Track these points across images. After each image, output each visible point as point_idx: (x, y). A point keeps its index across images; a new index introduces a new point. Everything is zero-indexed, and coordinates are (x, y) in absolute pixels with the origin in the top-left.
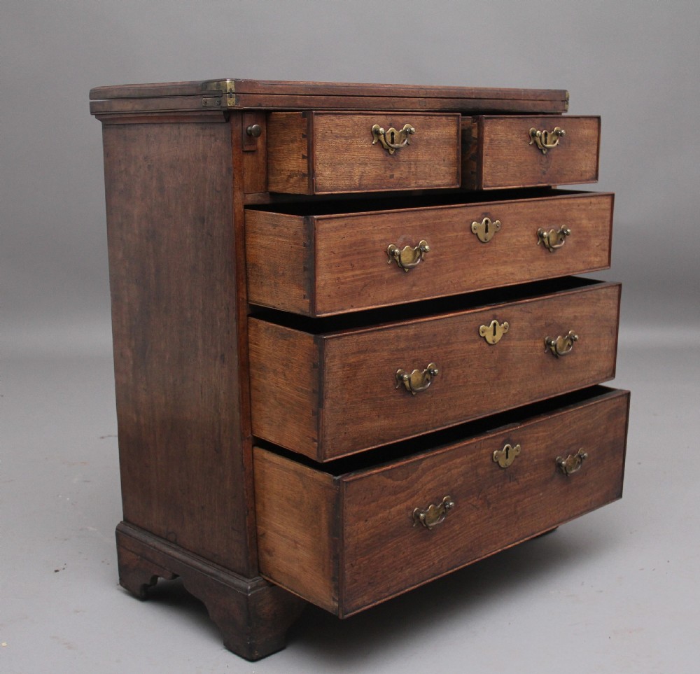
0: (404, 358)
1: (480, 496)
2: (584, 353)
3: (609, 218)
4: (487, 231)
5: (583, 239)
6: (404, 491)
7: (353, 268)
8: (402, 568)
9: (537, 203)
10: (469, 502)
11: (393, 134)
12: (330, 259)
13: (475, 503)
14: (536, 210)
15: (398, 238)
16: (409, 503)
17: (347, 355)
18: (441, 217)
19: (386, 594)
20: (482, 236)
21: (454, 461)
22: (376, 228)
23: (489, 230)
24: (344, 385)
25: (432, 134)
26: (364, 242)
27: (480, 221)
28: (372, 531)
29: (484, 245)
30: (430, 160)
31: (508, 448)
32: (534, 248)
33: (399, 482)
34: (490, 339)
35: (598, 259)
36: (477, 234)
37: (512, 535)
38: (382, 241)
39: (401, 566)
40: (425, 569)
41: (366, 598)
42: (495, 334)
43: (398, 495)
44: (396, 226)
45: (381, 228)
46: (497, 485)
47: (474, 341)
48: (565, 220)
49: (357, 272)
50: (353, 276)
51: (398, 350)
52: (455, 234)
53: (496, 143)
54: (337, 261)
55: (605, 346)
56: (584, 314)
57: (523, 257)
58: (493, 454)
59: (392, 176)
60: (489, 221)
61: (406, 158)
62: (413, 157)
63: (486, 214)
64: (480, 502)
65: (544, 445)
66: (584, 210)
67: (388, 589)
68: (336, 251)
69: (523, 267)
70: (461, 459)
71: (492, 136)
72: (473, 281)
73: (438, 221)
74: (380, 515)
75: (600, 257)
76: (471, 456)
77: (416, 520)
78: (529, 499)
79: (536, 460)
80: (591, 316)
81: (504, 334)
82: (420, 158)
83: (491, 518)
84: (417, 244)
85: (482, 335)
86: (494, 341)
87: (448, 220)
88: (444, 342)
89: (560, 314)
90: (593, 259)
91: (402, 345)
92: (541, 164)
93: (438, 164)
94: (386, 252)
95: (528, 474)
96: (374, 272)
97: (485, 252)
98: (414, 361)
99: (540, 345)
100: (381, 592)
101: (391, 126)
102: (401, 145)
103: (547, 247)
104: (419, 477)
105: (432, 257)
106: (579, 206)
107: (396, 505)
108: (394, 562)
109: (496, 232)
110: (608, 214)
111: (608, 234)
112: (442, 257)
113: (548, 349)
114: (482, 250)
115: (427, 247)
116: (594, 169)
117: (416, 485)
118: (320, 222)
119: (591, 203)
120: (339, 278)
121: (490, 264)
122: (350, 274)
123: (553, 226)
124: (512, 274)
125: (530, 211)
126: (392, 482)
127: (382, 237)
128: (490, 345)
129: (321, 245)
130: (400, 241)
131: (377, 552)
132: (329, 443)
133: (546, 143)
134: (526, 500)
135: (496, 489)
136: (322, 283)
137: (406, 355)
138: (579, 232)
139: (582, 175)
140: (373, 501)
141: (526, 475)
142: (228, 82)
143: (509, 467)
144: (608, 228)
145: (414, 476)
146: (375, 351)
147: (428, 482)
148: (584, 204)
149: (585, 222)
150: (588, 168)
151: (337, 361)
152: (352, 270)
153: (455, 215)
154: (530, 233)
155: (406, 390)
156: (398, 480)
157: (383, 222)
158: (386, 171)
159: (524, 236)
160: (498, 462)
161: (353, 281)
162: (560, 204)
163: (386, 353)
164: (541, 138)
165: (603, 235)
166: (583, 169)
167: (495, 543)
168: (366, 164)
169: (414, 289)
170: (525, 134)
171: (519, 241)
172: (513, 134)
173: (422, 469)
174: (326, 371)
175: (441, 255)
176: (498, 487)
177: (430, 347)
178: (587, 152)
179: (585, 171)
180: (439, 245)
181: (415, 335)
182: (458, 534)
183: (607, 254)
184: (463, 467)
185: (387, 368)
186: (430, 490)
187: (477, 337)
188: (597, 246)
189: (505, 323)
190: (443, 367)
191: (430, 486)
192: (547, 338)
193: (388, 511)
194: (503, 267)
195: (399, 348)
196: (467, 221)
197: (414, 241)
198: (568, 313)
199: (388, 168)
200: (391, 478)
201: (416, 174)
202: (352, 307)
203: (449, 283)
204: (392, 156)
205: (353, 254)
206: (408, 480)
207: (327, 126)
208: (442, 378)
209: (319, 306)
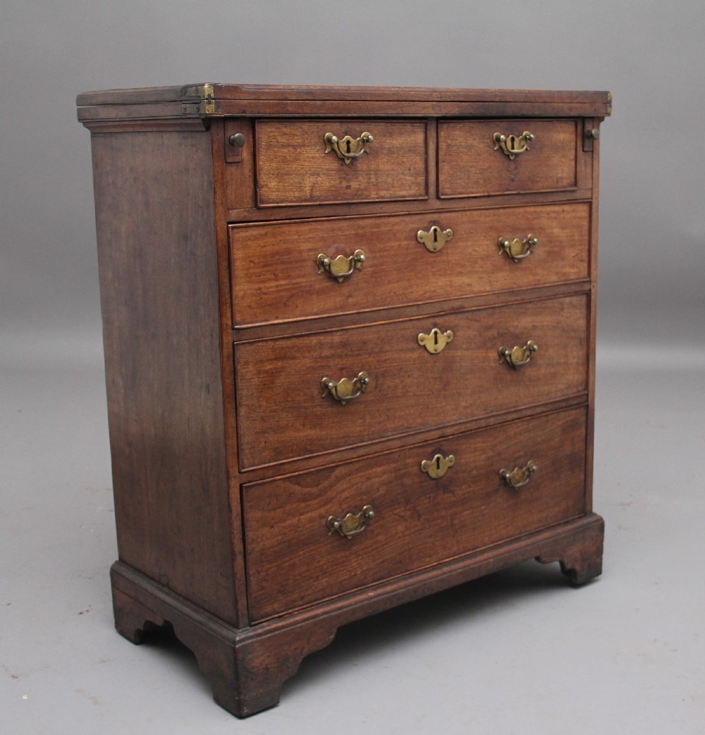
0: (329, 366)
1: (408, 507)
2: (548, 365)
3: (586, 228)
4: (436, 240)
5: (555, 249)
6: (315, 499)
7: (276, 278)
8: (318, 577)
9: (496, 211)
10: (395, 512)
11: (348, 142)
12: (249, 268)
13: (402, 514)
14: (495, 218)
15: (329, 247)
16: (322, 510)
17: (262, 361)
18: (378, 226)
19: (301, 603)
20: (430, 245)
21: (374, 470)
22: (302, 237)
23: (438, 239)
24: (260, 392)
25: (395, 142)
26: (288, 252)
27: (427, 229)
28: (280, 537)
29: (433, 255)
30: (393, 170)
31: (438, 459)
32: (495, 259)
33: (309, 489)
34: (431, 347)
35: (575, 270)
36: (424, 243)
37: (449, 549)
38: (310, 250)
39: (317, 574)
40: (346, 580)
41: (276, 606)
42: (436, 342)
43: (308, 503)
44: (326, 235)
45: (308, 236)
46: (428, 496)
47: (412, 350)
48: (532, 229)
49: (283, 282)
50: (277, 286)
51: (322, 357)
52: (398, 243)
53: (455, 148)
54: (256, 270)
55: (574, 358)
56: (545, 323)
57: (482, 268)
58: (421, 464)
59: (348, 187)
60: (438, 229)
61: (365, 167)
62: (373, 167)
63: (434, 223)
64: (408, 513)
65: (483, 456)
66: (556, 218)
67: (302, 598)
68: (256, 261)
69: (482, 278)
70: (382, 468)
71: (449, 142)
72: (421, 292)
73: (376, 230)
74: (289, 522)
75: (577, 268)
76: (394, 465)
77: (332, 529)
78: (469, 512)
79: (474, 472)
80: (554, 326)
81: (447, 343)
82: (381, 167)
83: (422, 529)
84: (352, 254)
85: (422, 344)
86: (435, 350)
87: (388, 228)
88: (376, 350)
89: (516, 324)
90: (568, 270)
91: (326, 352)
92: (508, 171)
93: (402, 174)
94: (315, 262)
95: (466, 486)
96: (301, 282)
97: (435, 261)
98: (342, 369)
99: (493, 355)
100: (294, 601)
101: (346, 134)
102: (357, 155)
103: (509, 257)
104: (332, 486)
105: (371, 267)
106: (548, 214)
107: (307, 512)
108: (308, 570)
109: (447, 241)
110: (586, 223)
111: (586, 243)
112: (383, 267)
113: (502, 360)
114: (431, 260)
115: (362, 257)
116: (573, 176)
117: (329, 493)
118: (236, 230)
119: (563, 211)
120: (260, 289)
121: (441, 275)
122: (273, 284)
123: (518, 235)
124: (469, 285)
125: (488, 219)
126: (300, 488)
127: (310, 246)
128: (432, 354)
129: (238, 254)
130: (332, 250)
131: (287, 559)
132: (247, 451)
133: (513, 148)
134: (465, 513)
135: (428, 500)
136: (241, 293)
137: (331, 363)
138: (550, 242)
139: (557, 182)
140: (280, 508)
141: (464, 487)
142: (206, 86)
143: (442, 477)
144: (586, 238)
145: (326, 483)
146: (294, 358)
147: (344, 491)
148: (554, 212)
149: (557, 231)
150: (565, 174)
151: (251, 368)
152: (276, 280)
153: (397, 224)
154: (488, 243)
155: (333, 399)
156: (307, 487)
157: (310, 230)
158: (341, 182)
159: (484, 246)
160: (427, 473)
161: (278, 291)
162: (526, 212)
163: (308, 361)
164: (505, 142)
165: (581, 245)
166: (560, 175)
167: (430, 556)
168: (318, 175)
169: (350, 300)
170: (489, 138)
171: (476, 251)
172: (474, 139)
173: (336, 477)
174: (239, 378)
175: (382, 265)
176: (430, 498)
177: (359, 355)
178: (563, 157)
179: (562, 178)
180: (378, 255)
181: (341, 342)
182: (383, 545)
183: (586, 265)
184: (385, 476)
185: (309, 376)
186: (346, 498)
187: (415, 346)
188: (574, 257)
189: (449, 332)
190: (377, 377)
191: (346, 494)
192: (500, 348)
193: (297, 518)
194: (457, 278)
195: (323, 355)
196: (411, 230)
197: (348, 251)
198: (525, 322)
199: (344, 178)
200: (299, 484)
201: (376, 185)
202: (277, 318)
203: (392, 294)
204: (348, 166)
205: (276, 264)
206: (319, 487)
207: (271, 135)
208: (376, 388)
209: (238, 318)
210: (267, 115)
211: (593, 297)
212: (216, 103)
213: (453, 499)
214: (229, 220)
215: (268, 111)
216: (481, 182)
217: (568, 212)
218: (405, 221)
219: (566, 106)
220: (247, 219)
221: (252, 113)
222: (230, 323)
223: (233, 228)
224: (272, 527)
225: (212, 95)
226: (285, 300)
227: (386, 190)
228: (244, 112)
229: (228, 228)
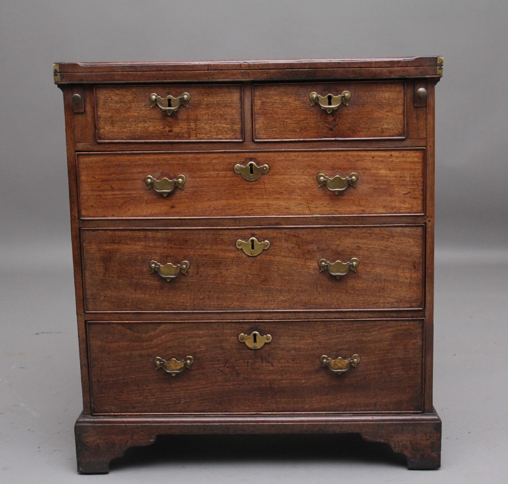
0: (156, 253)
4: (252, 172)
5: (383, 187)
6: (144, 342)
7: (113, 189)
9: (315, 153)
10: (215, 366)
11: (169, 100)
12: (91, 182)
14: (313, 158)
15: (155, 171)
16: (150, 351)
18: (198, 159)
21: (195, 332)
22: (133, 163)
23: (255, 171)
25: (212, 100)
27: (244, 164)
29: (250, 183)
30: (210, 120)
32: (315, 190)
34: (248, 251)
35: (406, 206)
36: (240, 174)
38: (139, 173)
41: (113, 407)
42: (253, 248)
44: (153, 164)
45: (137, 164)
47: (231, 251)
48: (355, 169)
49: (118, 193)
50: (113, 195)
51: (150, 246)
52: (217, 173)
53: (270, 104)
54: (97, 183)
55: (406, 278)
56: (372, 246)
57: (300, 196)
58: (238, 336)
59: (171, 131)
60: (255, 164)
61: (185, 117)
62: (192, 117)
63: (250, 159)
66: (382, 161)
68: (97, 177)
69: (300, 204)
70: (202, 332)
71: (264, 100)
73: (197, 162)
74: (122, 353)
75: (409, 204)
76: (213, 332)
79: (293, 352)
80: (381, 250)
81: (264, 250)
82: (200, 117)
84: (175, 177)
85: (238, 247)
86: (252, 254)
87: (207, 161)
88: (197, 247)
89: (338, 243)
90: (398, 205)
92: (325, 122)
93: (219, 123)
94: (144, 181)
96: (133, 194)
97: (252, 188)
98: (167, 257)
99: (313, 264)
100: (127, 408)
101: (168, 94)
105: (193, 187)
107: (138, 350)
109: (263, 174)
110: (419, 167)
112: (203, 189)
113: (322, 269)
114: (248, 187)
115: (180, 180)
116: (400, 127)
118: (81, 156)
119: (391, 155)
120: (100, 195)
121: (258, 199)
122: (110, 193)
123: (338, 173)
124: (287, 208)
125: (306, 159)
127: (140, 170)
128: (248, 256)
129: (83, 172)
130: (158, 174)
132: (90, 300)
136: (85, 197)
137: (158, 252)
138: (377, 180)
139: (383, 132)
141: (282, 361)
144: (420, 179)
146: (127, 244)
148: (380, 156)
149: (383, 172)
150: (391, 126)
151: (94, 246)
152: (112, 191)
153: (215, 158)
154: (307, 177)
157: (139, 159)
158: (165, 127)
159: (302, 179)
161: (114, 198)
162: (347, 155)
163: (138, 247)
165: (413, 185)
166: (385, 127)
170: (305, 97)
171: (293, 182)
172: (290, 98)
174: (85, 252)
175: (201, 187)
176: (248, 362)
177: (182, 248)
178: (388, 112)
179: (387, 129)
180: (198, 180)
181: (166, 238)
183: (420, 202)
185: (139, 258)
186: (171, 347)
187: (233, 248)
188: (405, 194)
189: (266, 241)
192: (321, 260)
193: (129, 352)
196: (229, 164)
197: (172, 175)
198: (347, 243)
199: (167, 125)
200: (130, 329)
201: (195, 130)
202: (113, 216)
203: (211, 208)
204: (171, 116)
205: (113, 180)
206: (148, 334)
207: (107, 95)
208: (197, 274)
209: (83, 213)
210: (99, 82)
211: (429, 230)
212: (61, 75)
213: (271, 368)
214: (76, 150)
215: (99, 79)
216: (298, 130)
217: (397, 157)
218: (222, 157)
219: (385, 70)
220: (90, 150)
221: (87, 80)
222: (77, 215)
223: (78, 155)
224: (109, 354)
225: (58, 70)
226: (120, 205)
227: (205, 134)
228: (82, 80)
229: (75, 154)
